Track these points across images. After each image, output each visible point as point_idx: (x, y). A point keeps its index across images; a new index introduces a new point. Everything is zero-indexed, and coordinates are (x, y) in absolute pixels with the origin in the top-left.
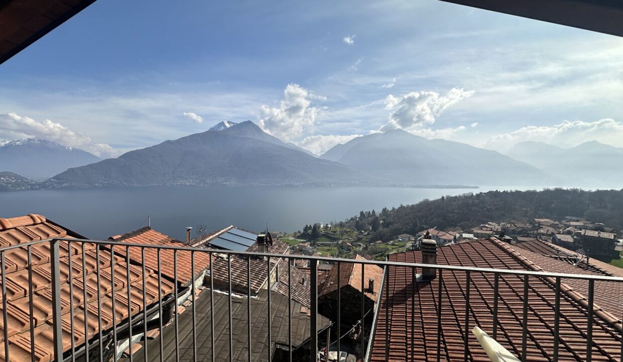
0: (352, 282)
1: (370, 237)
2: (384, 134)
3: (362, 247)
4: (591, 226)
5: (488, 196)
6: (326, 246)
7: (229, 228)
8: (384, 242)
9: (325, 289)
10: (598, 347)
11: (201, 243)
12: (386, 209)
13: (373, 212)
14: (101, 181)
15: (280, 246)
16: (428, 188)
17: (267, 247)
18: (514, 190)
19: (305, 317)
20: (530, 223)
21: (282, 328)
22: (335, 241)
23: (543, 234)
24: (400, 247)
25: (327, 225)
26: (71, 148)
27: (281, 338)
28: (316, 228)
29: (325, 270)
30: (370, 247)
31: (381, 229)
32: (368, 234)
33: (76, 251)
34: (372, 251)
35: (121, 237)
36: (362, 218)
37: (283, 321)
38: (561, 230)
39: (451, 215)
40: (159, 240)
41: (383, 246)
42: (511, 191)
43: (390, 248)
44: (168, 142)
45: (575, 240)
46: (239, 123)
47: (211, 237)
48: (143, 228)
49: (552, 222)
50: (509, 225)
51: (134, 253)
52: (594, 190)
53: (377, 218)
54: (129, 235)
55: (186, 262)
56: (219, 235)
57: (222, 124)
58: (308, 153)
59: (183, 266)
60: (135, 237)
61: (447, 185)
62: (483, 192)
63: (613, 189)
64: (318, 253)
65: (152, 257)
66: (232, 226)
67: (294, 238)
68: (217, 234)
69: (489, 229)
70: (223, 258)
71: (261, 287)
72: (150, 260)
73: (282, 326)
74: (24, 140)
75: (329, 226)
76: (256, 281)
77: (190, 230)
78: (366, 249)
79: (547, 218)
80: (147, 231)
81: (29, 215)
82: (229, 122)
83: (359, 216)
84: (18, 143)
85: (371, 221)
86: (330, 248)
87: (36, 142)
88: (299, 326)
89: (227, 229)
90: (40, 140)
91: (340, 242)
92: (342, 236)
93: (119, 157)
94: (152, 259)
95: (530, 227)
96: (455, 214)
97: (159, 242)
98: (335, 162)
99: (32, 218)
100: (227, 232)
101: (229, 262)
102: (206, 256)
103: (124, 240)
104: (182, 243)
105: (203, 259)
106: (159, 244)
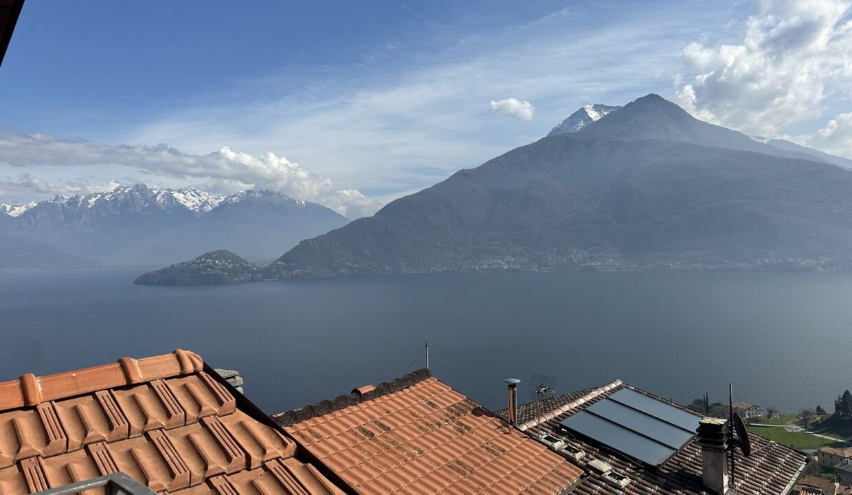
7: (613, 386)
11: (543, 420)
14: (348, 263)
15: (772, 460)
17: (732, 457)
26: (303, 203)
33: (249, 458)
35: (375, 391)
40: (448, 404)
44: (463, 175)
46: (623, 105)
47: (566, 408)
48: (416, 372)
51: (397, 432)
54: (388, 385)
55: (508, 472)
56: (586, 404)
57: (582, 113)
59: (501, 481)
60: (400, 393)
65: (433, 447)
66: (619, 383)
67: (800, 429)
68: (582, 401)
70: (600, 472)
72: (430, 455)
74: (242, 193)
77: (513, 386)
80: (424, 380)
81: (174, 352)
82: (597, 108)
84: (235, 199)
87: (257, 195)
89: (608, 388)
90: (261, 191)
94: (434, 453)
97: (448, 409)
99: (179, 358)
100: (606, 397)
101: (618, 487)
102: (556, 463)
103: (380, 396)
104: (498, 417)
105: (550, 470)
106: (447, 415)
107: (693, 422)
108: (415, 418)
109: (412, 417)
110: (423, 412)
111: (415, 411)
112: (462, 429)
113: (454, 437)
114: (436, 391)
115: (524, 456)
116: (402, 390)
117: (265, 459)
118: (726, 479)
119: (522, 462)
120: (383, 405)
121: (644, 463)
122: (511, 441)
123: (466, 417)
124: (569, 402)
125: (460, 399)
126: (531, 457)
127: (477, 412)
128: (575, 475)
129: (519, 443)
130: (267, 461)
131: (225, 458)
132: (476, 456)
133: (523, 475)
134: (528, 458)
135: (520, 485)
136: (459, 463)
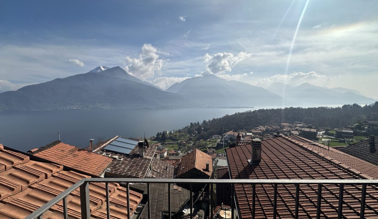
0: (196, 166)
1: (196, 137)
2: (203, 77)
3: (192, 144)
4: (306, 126)
5: (259, 112)
6: (171, 144)
7: (116, 137)
8: (204, 140)
9: (179, 172)
10: (369, 195)
11: (98, 149)
12: (205, 121)
13: (198, 123)
15: (152, 148)
16: (228, 108)
17: (145, 148)
18: (271, 109)
19: (177, 192)
20: (279, 126)
21: (164, 201)
22: (176, 141)
23: (285, 131)
24: (214, 142)
25: (171, 131)
27: (165, 208)
28: (164, 134)
29: (177, 160)
30: (197, 144)
31: (203, 133)
32: (195, 136)
33: (46, 175)
34: (198, 145)
35: (38, 150)
36: (192, 127)
37: (164, 197)
38: (293, 129)
39: (240, 123)
40: (69, 150)
41: (204, 142)
42: (270, 109)
43: (208, 143)
44: (58, 80)
45: (299, 133)
46: (111, 68)
47: (105, 145)
48: (55, 142)
49: (289, 125)
50: (269, 127)
52: (307, 108)
53: (200, 126)
54: (44, 147)
55: (92, 164)
56: (110, 143)
57: (99, 68)
58: (157, 88)
59: (90, 167)
60: (49, 149)
61: (238, 106)
62: (256, 110)
63: (315, 107)
64: (166, 149)
66: (118, 136)
67: (150, 141)
68: (109, 142)
69: (260, 130)
70: (116, 158)
71: (145, 176)
73: (164, 200)
75: (172, 132)
76: (141, 172)
77: (92, 141)
78: (194, 144)
79: (287, 123)
80: (58, 144)
82: (104, 67)
83: (190, 125)
85: (197, 128)
86: (173, 145)
88: (175, 198)
89: (115, 138)
91: (179, 141)
92: (180, 138)
93: (18, 90)
95: (278, 127)
96: (242, 123)
97: (69, 151)
98: (175, 94)
100: (115, 140)
101: (120, 161)
102: (105, 159)
103: (41, 151)
104: (87, 150)
105: (104, 161)
106: (69, 153)
107: (136, 143)
108: (57, 156)
109: (55, 155)
110: (59, 153)
111: (56, 154)
112: (75, 156)
113: (73, 158)
114: (64, 146)
115: (96, 159)
116: (50, 148)
117: (53, 173)
118: (144, 153)
119: (96, 160)
120: (42, 154)
121: (126, 154)
122: (92, 156)
123: (76, 152)
124: (105, 143)
125: (73, 148)
126: (98, 159)
127: (79, 150)
128: (111, 160)
129: (94, 156)
130: (54, 174)
131: (36, 177)
132: (81, 162)
133: (96, 164)
134: (97, 159)
135: (96, 166)
136: (75, 165)
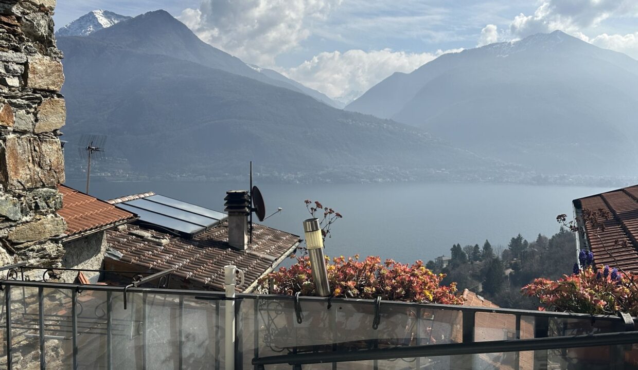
7: (147, 195)
12: (520, 238)
13: (487, 246)
31: (508, 290)
36: (458, 261)
46: (134, 16)
53: (496, 261)
57: (91, 18)
58: (315, 96)
66: (153, 194)
70: (142, 237)
85: (481, 271)
89: (143, 196)
118: (246, 238)
121: (180, 232)
129: (68, 193)
